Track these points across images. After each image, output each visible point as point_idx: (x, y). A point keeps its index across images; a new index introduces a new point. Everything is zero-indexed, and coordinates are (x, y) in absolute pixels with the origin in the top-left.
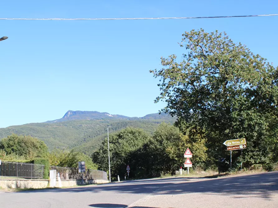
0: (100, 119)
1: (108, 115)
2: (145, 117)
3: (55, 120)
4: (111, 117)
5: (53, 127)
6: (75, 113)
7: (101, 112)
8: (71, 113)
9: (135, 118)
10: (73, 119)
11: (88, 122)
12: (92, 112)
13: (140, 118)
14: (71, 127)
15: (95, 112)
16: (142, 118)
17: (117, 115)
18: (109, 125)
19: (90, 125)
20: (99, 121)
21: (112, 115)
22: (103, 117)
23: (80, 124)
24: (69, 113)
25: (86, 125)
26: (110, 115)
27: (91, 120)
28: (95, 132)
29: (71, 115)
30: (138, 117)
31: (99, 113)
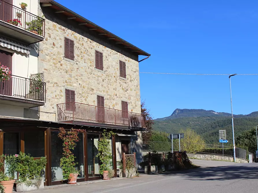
0: (207, 117)
1: (214, 113)
2: (250, 114)
3: (165, 118)
4: (217, 115)
5: (163, 124)
6: (182, 111)
7: (207, 110)
8: (178, 111)
9: (241, 115)
10: (181, 117)
11: (195, 119)
12: (199, 110)
13: (245, 115)
14: (180, 124)
15: (202, 110)
16: (248, 115)
17: (223, 113)
18: (215, 122)
19: (197, 122)
20: (206, 118)
21: (217, 113)
22: (209, 115)
23: (188, 122)
24: (177, 111)
25: (193, 122)
26: (215, 113)
27: (198, 117)
28: (203, 129)
29: (178, 113)
30: (244, 115)
31: (205, 110)
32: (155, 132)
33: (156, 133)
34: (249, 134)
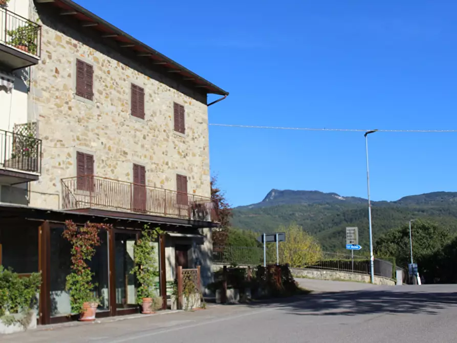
0: (325, 204)
1: (337, 197)
2: (400, 200)
3: (250, 205)
4: (342, 201)
5: (249, 217)
6: (282, 193)
7: (325, 192)
8: (275, 193)
9: (384, 203)
10: (281, 204)
11: (304, 208)
12: (311, 192)
13: (391, 202)
14: (277, 216)
15: (316, 192)
16: (395, 202)
17: (353, 197)
18: (339, 213)
19: (308, 213)
20: (323, 206)
21: (343, 197)
22: (328, 201)
23: (291, 213)
24: (273, 194)
25: (300, 214)
26: (340, 198)
27: (309, 205)
28: (317, 226)
29: (275, 197)
30: (389, 201)
31: (322, 193)
32: (235, 230)
33: (235, 232)
34: (398, 235)
